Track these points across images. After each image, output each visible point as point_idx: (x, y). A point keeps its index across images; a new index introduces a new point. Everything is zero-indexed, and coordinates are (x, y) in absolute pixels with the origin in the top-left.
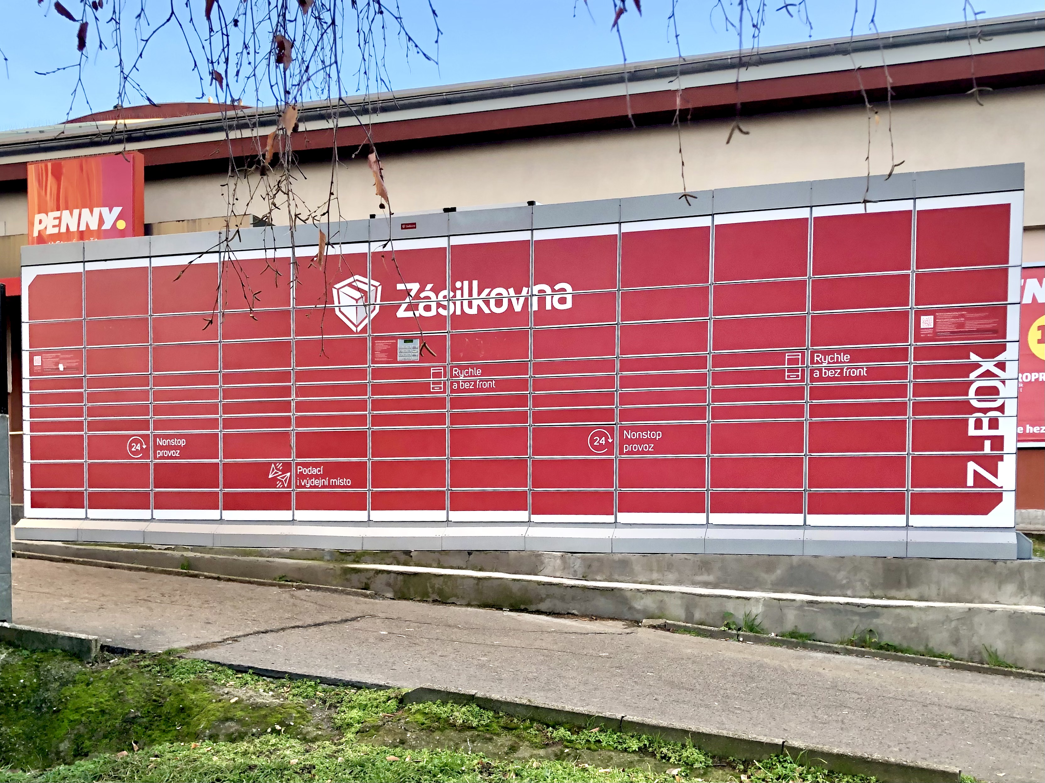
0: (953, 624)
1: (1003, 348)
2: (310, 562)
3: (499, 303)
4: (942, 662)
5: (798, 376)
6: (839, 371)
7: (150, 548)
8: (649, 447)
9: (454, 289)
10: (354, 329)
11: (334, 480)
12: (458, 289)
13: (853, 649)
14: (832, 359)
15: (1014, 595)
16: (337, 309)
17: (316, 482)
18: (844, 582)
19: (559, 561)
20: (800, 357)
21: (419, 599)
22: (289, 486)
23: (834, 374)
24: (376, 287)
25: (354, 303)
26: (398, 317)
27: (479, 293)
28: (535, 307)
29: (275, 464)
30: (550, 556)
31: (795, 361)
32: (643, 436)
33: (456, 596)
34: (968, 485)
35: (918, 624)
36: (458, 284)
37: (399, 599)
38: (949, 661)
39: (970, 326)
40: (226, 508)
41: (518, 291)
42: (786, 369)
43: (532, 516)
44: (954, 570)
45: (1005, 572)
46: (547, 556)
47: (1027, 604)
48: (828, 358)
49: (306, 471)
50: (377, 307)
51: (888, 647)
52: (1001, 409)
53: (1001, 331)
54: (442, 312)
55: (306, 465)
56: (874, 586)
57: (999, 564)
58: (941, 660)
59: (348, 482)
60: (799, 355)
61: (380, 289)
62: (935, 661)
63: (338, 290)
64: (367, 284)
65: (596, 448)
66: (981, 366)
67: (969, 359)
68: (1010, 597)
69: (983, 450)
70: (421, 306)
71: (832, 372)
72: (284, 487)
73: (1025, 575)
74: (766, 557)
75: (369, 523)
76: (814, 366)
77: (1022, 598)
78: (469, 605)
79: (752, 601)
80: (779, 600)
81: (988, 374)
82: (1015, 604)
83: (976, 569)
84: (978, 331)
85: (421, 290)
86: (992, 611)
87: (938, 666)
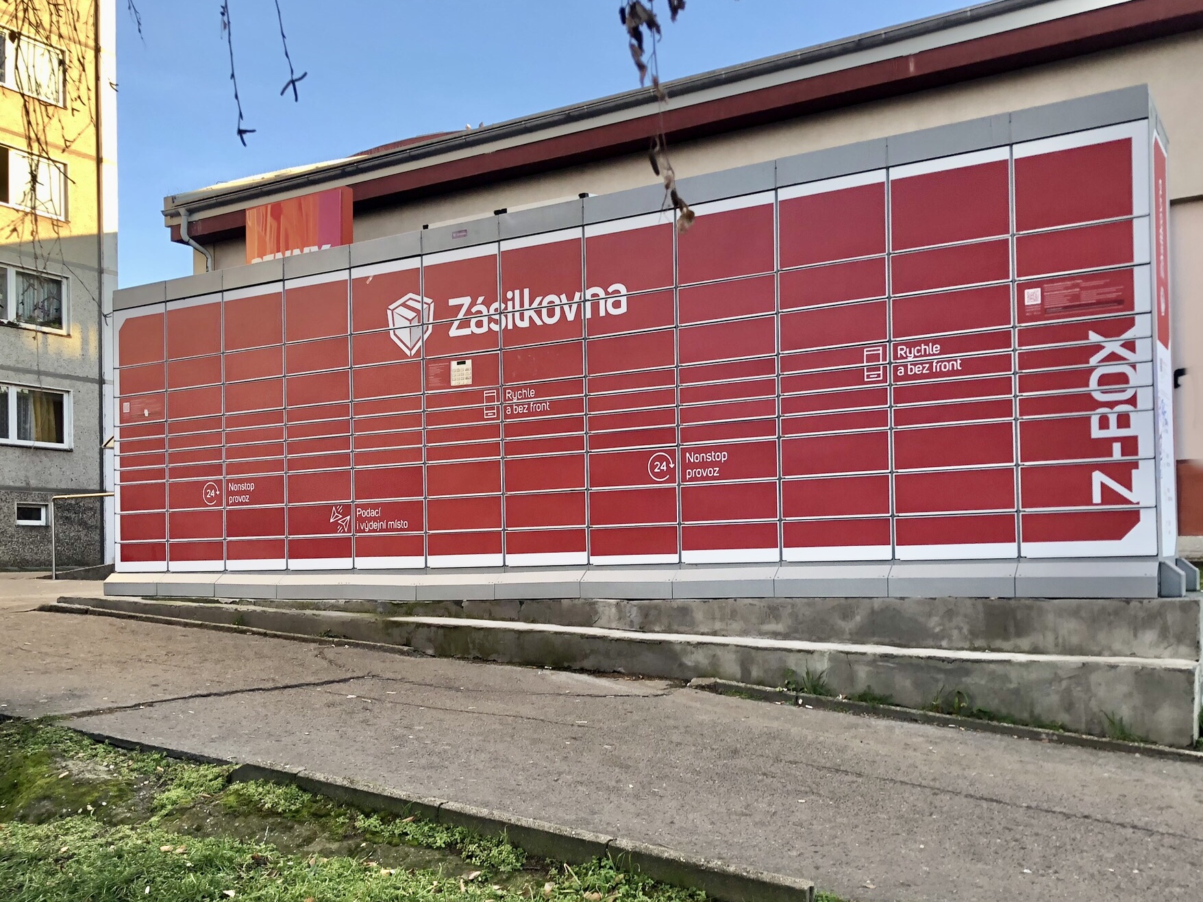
0: (1064, 684)
1: (1130, 323)
2: (358, 615)
3: (551, 314)
4: (1048, 734)
5: (879, 376)
6: (927, 365)
7: (218, 602)
8: (714, 471)
9: (505, 301)
10: (408, 352)
11: (391, 523)
12: (510, 300)
13: (935, 717)
14: (919, 351)
15: (1156, 645)
16: (391, 332)
17: (375, 525)
18: (937, 630)
19: (614, 610)
20: (881, 352)
21: (459, 656)
22: (349, 531)
23: (922, 370)
24: (429, 305)
25: (408, 324)
26: (451, 335)
27: (531, 303)
28: (588, 315)
29: (336, 506)
30: (604, 604)
31: (876, 358)
32: (706, 458)
33: (496, 652)
34: (1094, 502)
35: (1019, 684)
36: (510, 295)
37: (441, 656)
38: (1056, 732)
39: (1088, 297)
40: (292, 556)
41: (570, 297)
42: (865, 368)
43: (591, 557)
44: (1075, 613)
45: (1142, 614)
46: (601, 604)
47: (1172, 657)
48: (914, 351)
49: (365, 514)
50: (430, 326)
51: (982, 714)
52: (1132, 401)
53: (1126, 301)
54: (495, 327)
55: (365, 507)
56: (974, 634)
57: (1133, 603)
58: (1047, 731)
59: (404, 524)
60: (879, 350)
61: (432, 306)
62: (1038, 732)
63: (393, 310)
64: (419, 302)
65: (656, 475)
66: (1104, 347)
67: (1088, 339)
68: (1150, 648)
69: (1111, 455)
70: (473, 322)
71: (919, 368)
72: (344, 532)
73: (1168, 618)
74: (843, 601)
75: (426, 570)
76: (898, 361)
77: (1166, 648)
78: (510, 663)
79: (816, 656)
80: (848, 653)
81: (1113, 357)
82: (1156, 657)
83: (1103, 610)
84: (1099, 303)
85: (473, 304)
86: (1113, 667)
87: (1041, 740)
